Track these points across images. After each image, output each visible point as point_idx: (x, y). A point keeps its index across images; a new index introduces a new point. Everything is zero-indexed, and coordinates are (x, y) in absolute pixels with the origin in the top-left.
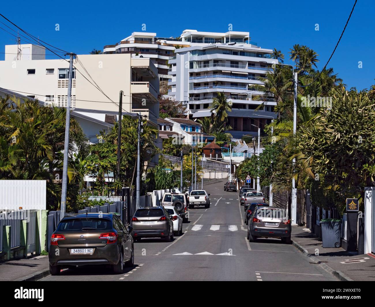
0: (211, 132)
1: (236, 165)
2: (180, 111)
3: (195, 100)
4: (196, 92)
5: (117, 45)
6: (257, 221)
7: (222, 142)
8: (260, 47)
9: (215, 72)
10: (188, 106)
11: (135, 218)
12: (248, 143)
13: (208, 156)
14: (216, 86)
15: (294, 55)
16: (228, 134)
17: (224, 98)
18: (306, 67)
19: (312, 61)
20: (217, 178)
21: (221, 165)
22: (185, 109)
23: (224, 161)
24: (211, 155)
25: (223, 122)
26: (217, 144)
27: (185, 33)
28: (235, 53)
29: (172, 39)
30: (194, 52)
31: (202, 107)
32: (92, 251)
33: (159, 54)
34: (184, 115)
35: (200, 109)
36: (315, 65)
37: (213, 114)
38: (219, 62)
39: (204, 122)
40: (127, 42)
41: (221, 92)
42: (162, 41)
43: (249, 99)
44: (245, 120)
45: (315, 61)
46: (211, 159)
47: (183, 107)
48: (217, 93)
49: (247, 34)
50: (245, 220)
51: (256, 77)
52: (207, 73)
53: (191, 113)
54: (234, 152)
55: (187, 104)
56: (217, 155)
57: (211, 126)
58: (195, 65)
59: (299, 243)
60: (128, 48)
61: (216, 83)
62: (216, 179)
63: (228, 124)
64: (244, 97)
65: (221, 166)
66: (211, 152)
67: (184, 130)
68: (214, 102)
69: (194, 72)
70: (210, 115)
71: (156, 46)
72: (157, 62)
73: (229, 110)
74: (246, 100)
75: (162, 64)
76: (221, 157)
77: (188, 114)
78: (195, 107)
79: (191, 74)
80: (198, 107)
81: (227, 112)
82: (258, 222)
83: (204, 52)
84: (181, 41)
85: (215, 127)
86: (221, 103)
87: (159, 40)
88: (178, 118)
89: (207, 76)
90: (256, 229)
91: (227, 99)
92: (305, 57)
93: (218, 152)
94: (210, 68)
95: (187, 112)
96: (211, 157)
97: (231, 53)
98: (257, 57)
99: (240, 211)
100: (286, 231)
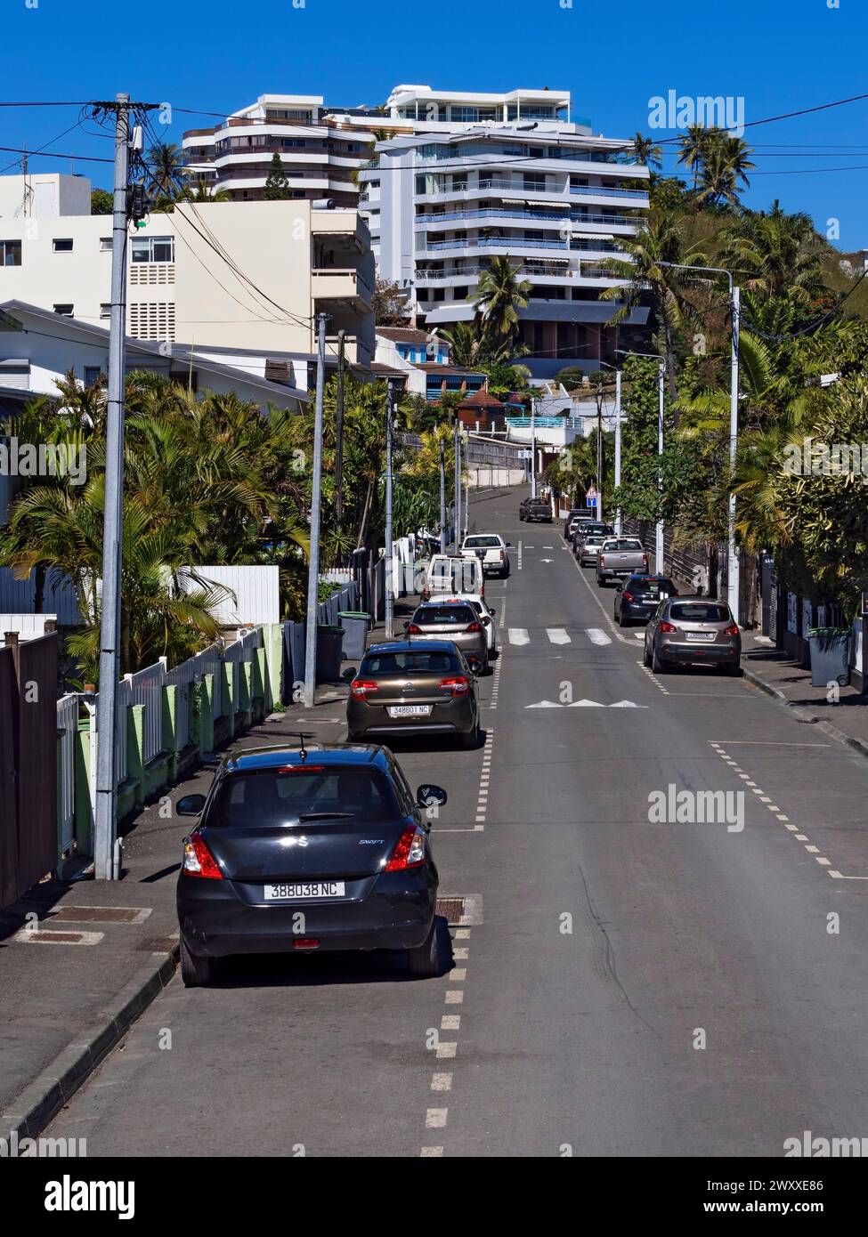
0: (476, 363)
1: (543, 450)
2: (391, 306)
3: (431, 276)
4: (434, 255)
5: (219, 128)
6: (668, 630)
7: (505, 390)
8: (602, 135)
9: (484, 204)
10: (414, 293)
11: (414, 627)
12: (572, 389)
13: (469, 426)
14: (487, 239)
15: (688, 151)
16: (520, 369)
17: (507, 273)
18: (721, 183)
19: (738, 165)
20: (495, 484)
21: (505, 450)
22: (405, 301)
23: (512, 438)
24: (477, 423)
25: (506, 336)
26: (493, 394)
27: (399, 95)
28: (537, 151)
29: (366, 110)
30: (425, 150)
31: (449, 295)
32: (427, 710)
33: (332, 153)
34: (404, 318)
35: (443, 300)
36: (744, 177)
37: (479, 314)
38: (494, 175)
39: (455, 336)
40: (245, 121)
41: (499, 256)
42: (340, 119)
43: (574, 273)
44: (564, 328)
45: (744, 167)
46: (479, 435)
47: (401, 295)
48: (491, 258)
49: (563, 97)
50: (616, 613)
51: (590, 215)
52: (461, 205)
53: (420, 311)
54: (537, 415)
55: (410, 288)
56: (493, 423)
57: (475, 346)
58: (429, 184)
59: (758, 675)
60: (250, 138)
61: (486, 233)
62: (494, 488)
63: (518, 341)
64: (561, 267)
65: (506, 452)
66: (479, 415)
67: (405, 358)
68: (482, 282)
69: (428, 204)
70: (471, 316)
71: (323, 132)
72: (326, 175)
73: (523, 303)
74: (565, 275)
75: (339, 179)
76: (505, 429)
77: (412, 315)
78: (431, 295)
79: (421, 209)
80: (439, 295)
81: (516, 308)
82: (672, 632)
83: (453, 149)
84: (389, 116)
85: (485, 349)
86: (500, 287)
87: (330, 115)
88: (387, 326)
89: (462, 214)
90: (668, 646)
91: (516, 275)
92: (718, 158)
93: (495, 415)
94: (472, 193)
95: (411, 309)
96: (478, 429)
97: (526, 151)
98: (593, 161)
99: (588, 585)
100: (731, 649)
